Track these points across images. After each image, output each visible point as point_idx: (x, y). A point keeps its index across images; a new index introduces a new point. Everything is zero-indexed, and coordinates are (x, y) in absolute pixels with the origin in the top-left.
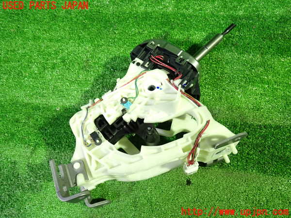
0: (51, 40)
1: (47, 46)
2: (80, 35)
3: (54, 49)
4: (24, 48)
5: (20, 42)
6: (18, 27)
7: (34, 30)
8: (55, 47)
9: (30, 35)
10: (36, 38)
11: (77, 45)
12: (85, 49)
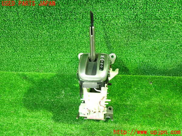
0: (32, 117)
1: (30, 121)
2: (48, 114)
3: (34, 122)
4: (17, 122)
5: (15, 118)
6: (16, 110)
7: (24, 112)
8: (34, 121)
9: (21, 114)
10: (24, 116)
11: (46, 120)
12: (50, 122)
